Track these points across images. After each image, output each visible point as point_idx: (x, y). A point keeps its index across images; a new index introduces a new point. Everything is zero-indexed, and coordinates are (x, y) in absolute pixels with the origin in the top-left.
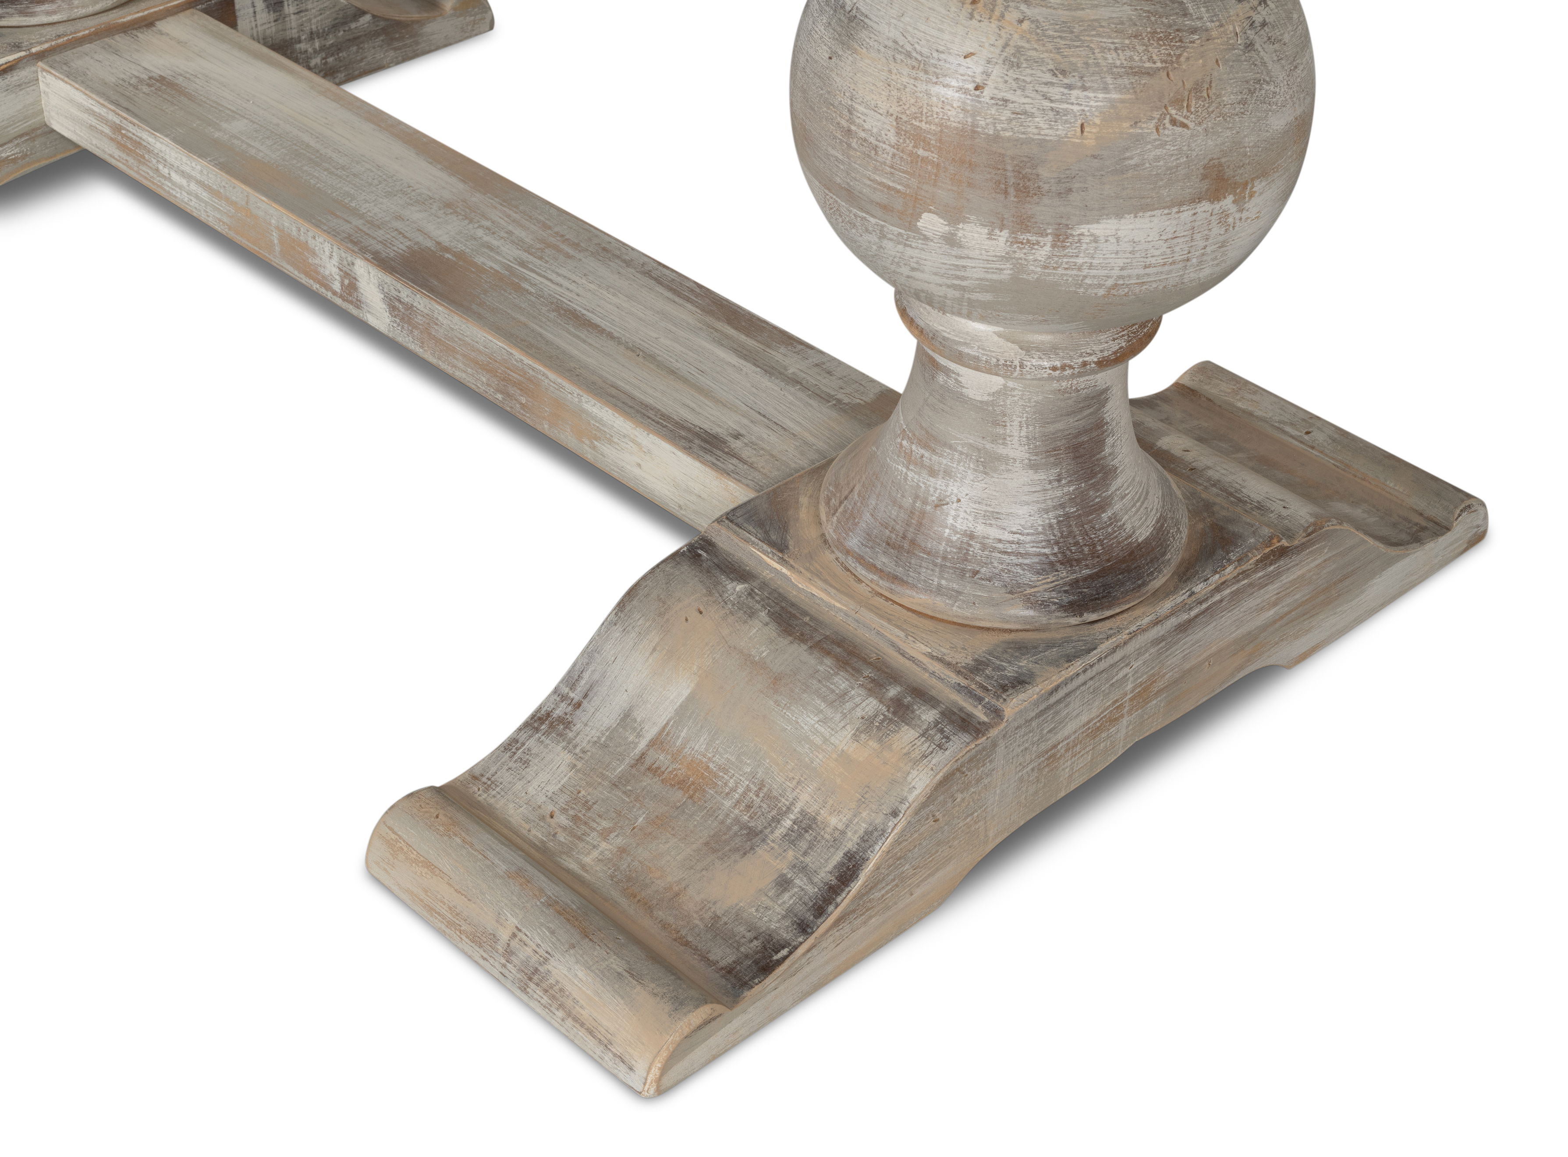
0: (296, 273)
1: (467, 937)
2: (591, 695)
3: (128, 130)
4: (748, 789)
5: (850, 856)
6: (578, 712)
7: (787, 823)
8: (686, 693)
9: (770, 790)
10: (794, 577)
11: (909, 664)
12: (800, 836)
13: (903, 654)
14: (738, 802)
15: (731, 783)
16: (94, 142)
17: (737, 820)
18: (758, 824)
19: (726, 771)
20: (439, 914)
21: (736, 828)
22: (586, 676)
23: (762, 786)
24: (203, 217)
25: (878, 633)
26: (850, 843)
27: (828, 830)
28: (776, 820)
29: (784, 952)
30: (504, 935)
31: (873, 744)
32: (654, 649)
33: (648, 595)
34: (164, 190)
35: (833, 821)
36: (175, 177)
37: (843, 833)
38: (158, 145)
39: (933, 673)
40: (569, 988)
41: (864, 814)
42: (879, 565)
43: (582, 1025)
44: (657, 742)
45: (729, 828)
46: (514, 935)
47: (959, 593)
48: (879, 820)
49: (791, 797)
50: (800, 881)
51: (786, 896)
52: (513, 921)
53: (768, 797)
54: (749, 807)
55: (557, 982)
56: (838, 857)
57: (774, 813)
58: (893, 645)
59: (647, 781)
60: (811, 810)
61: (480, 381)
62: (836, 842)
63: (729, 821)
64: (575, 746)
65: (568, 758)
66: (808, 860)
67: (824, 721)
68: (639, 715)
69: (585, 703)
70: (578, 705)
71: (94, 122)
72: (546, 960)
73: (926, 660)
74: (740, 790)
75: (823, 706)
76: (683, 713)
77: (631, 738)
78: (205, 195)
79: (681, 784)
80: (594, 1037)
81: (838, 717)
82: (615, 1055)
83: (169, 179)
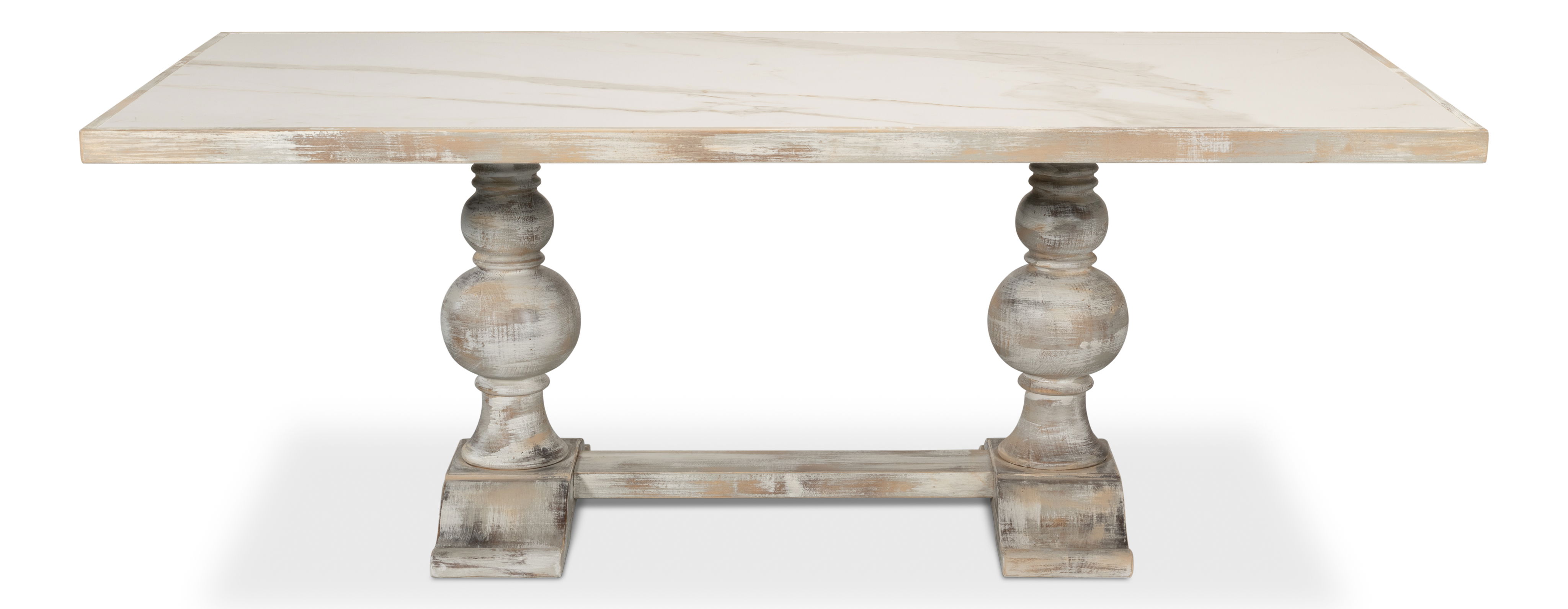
0: (747, 495)
1: (1054, 570)
2: (1012, 520)
3: (637, 478)
4: (1078, 518)
5: (1118, 517)
6: (1013, 525)
7: (1095, 518)
8: (1040, 506)
9: (1084, 514)
10: (1034, 475)
11: (1084, 478)
12: (1101, 519)
13: (1081, 477)
14: (1078, 521)
15: (1072, 518)
16: (612, 492)
17: (1081, 525)
18: (1088, 522)
19: (1068, 517)
20: (1040, 570)
21: (1083, 526)
22: (1006, 517)
23: (1081, 515)
24: (687, 496)
25: (1070, 476)
26: (1116, 513)
27: (1108, 514)
28: (1092, 519)
29: (1125, 540)
30: (1067, 562)
31: (1101, 492)
32: (1021, 502)
33: (1006, 492)
34: (661, 494)
35: (1107, 512)
36: (669, 486)
37: (1112, 513)
38: (661, 476)
39: (1093, 477)
40: (1095, 562)
41: (1114, 506)
42: (1056, 461)
43: (1104, 568)
44: (1042, 521)
45: (1081, 527)
46: (1070, 560)
47: (1082, 459)
48: (1119, 505)
49: (1091, 513)
50: (1111, 528)
51: (1111, 531)
52: (1067, 557)
53: (1084, 516)
54: (1082, 520)
55: (1091, 562)
56: (1115, 518)
57: (1089, 518)
58: (1076, 476)
59: (1049, 529)
60: (1099, 512)
61: (853, 493)
62: (1112, 515)
63: (1080, 526)
64: (1021, 532)
65: (1021, 535)
66: (1108, 523)
67: (1083, 493)
68: (1031, 517)
69: (1012, 522)
70: (1011, 524)
71: (613, 483)
72: (1084, 560)
73: (1088, 475)
74: (1076, 518)
75: (1080, 491)
76: (1043, 509)
77: (1034, 523)
78: (690, 486)
79: (1058, 525)
80: (1110, 569)
81: (1086, 491)
82: (1119, 570)
83: (666, 488)
